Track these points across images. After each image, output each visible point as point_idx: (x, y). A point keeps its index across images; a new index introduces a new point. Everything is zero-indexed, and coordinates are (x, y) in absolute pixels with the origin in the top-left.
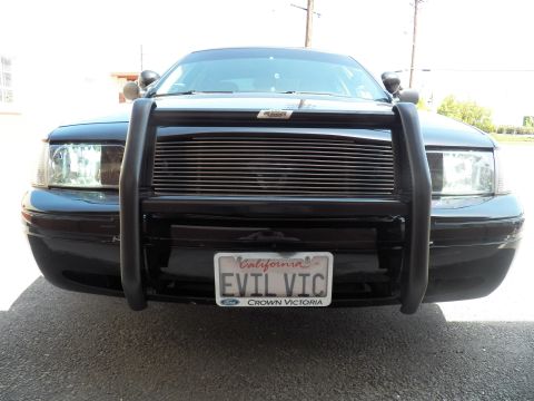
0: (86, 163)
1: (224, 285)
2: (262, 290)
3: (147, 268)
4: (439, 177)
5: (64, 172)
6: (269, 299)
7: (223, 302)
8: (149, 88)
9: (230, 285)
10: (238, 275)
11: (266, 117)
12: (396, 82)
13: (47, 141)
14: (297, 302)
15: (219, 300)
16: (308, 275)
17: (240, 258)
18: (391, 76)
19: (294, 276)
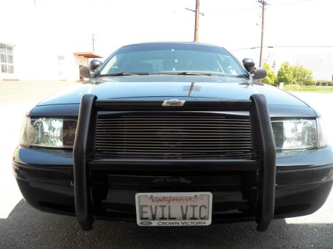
0: (54, 129)
1: (142, 212)
2: (166, 215)
3: (92, 200)
4: (281, 137)
5: (40, 136)
6: (171, 221)
7: (141, 223)
8: (96, 70)
9: (146, 212)
10: (151, 207)
11: (168, 105)
12: (252, 65)
13: (29, 116)
14: (190, 223)
15: (139, 222)
16: (196, 206)
17: (152, 196)
18: (249, 61)
19: (187, 207)
